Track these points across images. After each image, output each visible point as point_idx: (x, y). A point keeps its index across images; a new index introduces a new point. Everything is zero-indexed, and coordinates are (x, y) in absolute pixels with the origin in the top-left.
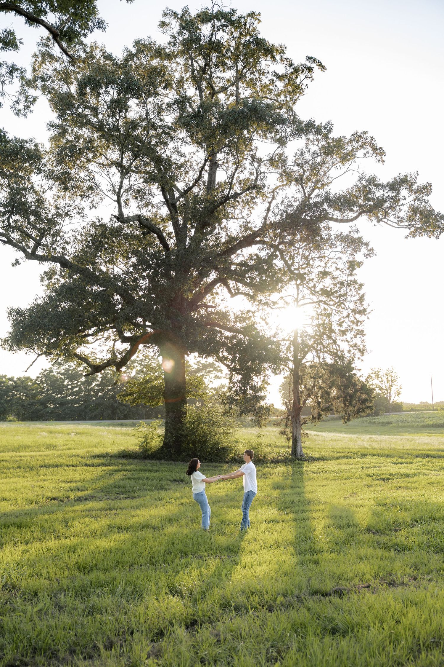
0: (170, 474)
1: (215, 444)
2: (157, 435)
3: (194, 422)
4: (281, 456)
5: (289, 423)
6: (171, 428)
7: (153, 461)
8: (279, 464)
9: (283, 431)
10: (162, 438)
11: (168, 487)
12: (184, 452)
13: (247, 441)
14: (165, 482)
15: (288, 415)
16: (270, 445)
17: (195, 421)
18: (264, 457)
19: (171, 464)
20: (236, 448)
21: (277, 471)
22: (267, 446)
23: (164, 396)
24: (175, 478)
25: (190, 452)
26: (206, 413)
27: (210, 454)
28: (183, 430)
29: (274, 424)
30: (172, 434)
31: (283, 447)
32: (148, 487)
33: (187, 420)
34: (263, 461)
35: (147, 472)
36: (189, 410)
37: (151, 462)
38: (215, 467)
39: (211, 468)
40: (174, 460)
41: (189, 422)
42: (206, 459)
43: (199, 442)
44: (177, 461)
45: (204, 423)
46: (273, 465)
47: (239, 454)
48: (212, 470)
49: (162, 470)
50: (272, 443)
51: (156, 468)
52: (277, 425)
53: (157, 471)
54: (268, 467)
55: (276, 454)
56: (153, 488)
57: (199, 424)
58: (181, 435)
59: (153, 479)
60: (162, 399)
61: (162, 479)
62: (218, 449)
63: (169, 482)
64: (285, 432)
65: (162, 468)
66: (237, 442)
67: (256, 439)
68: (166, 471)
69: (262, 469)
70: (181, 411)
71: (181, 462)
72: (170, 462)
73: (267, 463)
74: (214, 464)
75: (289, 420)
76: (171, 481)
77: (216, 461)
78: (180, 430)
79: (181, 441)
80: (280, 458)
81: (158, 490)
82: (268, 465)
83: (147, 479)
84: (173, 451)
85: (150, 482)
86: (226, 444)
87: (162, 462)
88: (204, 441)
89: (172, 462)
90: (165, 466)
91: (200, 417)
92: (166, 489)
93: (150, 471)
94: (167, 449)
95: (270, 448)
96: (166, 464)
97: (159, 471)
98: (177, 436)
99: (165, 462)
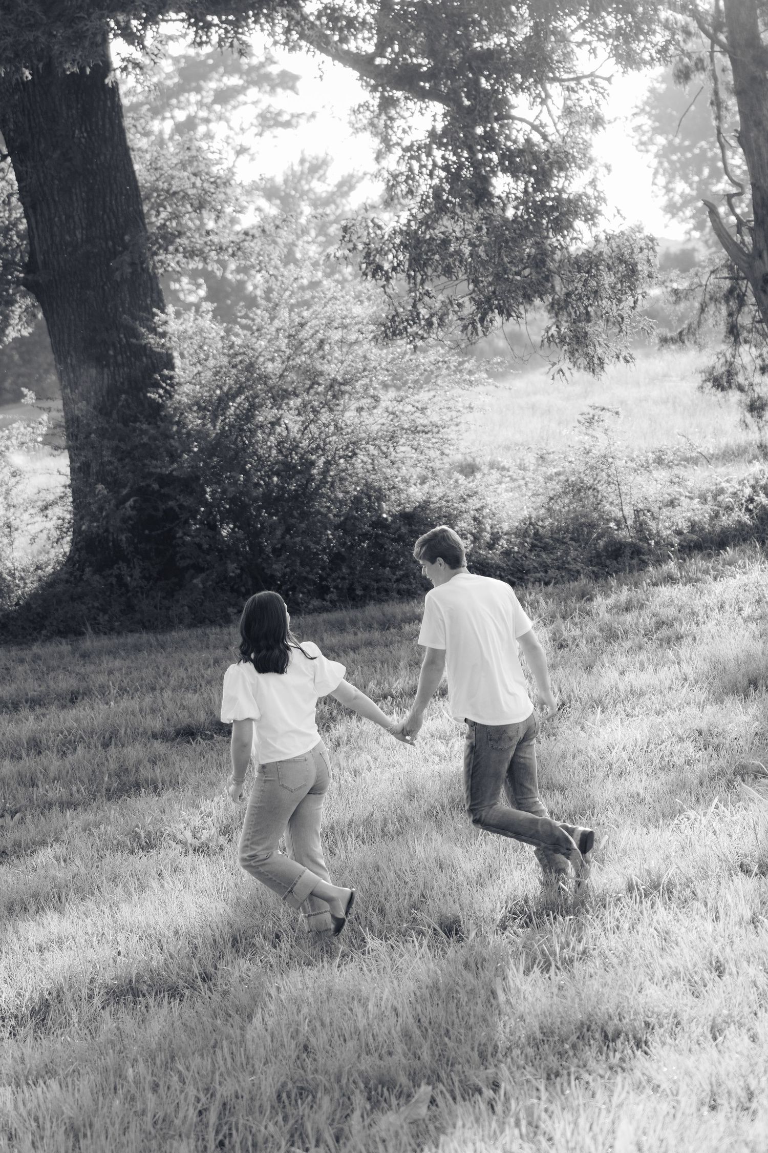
0: (148, 699)
1: (357, 500)
2: (32, 503)
3: (221, 404)
4: (729, 509)
5: (745, 319)
6: (107, 456)
7: (36, 649)
8: (730, 553)
9: (720, 370)
10: (63, 512)
11: (160, 772)
12: (199, 569)
13: (530, 459)
14: (134, 752)
15: (735, 278)
16: (659, 461)
17: (230, 396)
18: (641, 527)
19: (138, 649)
20: (474, 503)
21: (729, 596)
22: (646, 467)
23: (32, 287)
24: (184, 719)
25: (232, 569)
26: (283, 343)
27: (337, 559)
28: (174, 457)
29: (664, 341)
30: (114, 485)
31: (730, 455)
32: (56, 792)
33: (185, 393)
34: (637, 552)
35: (25, 712)
36: (183, 336)
37: (27, 654)
38: (385, 625)
39: (363, 636)
40: (147, 625)
41: (200, 406)
42: (322, 591)
43: (271, 501)
44: (169, 625)
45: (280, 396)
46: (697, 563)
47: (496, 538)
48: (369, 644)
49: (103, 690)
50: (664, 442)
51: (64, 683)
52: (680, 339)
53: (73, 698)
54: (670, 579)
55: (703, 499)
56: (80, 791)
57: (253, 407)
58: (165, 480)
59: (67, 746)
60: (23, 303)
61: (114, 734)
62: (380, 523)
63: (159, 747)
64: (730, 373)
65: (102, 679)
66: (469, 469)
67: (578, 438)
68: (123, 690)
69: (639, 594)
70: (144, 350)
71: (191, 626)
72: (131, 639)
73: (659, 562)
74: (372, 610)
75: (742, 302)
76: (163, 736)
77: (382, 594)
78: (153, 457)
79: (171, 516)
80: (726, 521)
81: (111, 795)
82: (671, 566)
83: (36, 746)
84: (133, 577)
85: (52, 762)
86: (416, 493)
87: (89, 643)
88: (295, 497)
89: (145, 637)
90: (108, 663)
91: (251, 367)
92: (156, 788)
93: (35, 702)
94: (99, 570)
95: (662, 474)
96: (113, 653)
97: (87, 693)
98: (142, 493)
99: (105, 642)
